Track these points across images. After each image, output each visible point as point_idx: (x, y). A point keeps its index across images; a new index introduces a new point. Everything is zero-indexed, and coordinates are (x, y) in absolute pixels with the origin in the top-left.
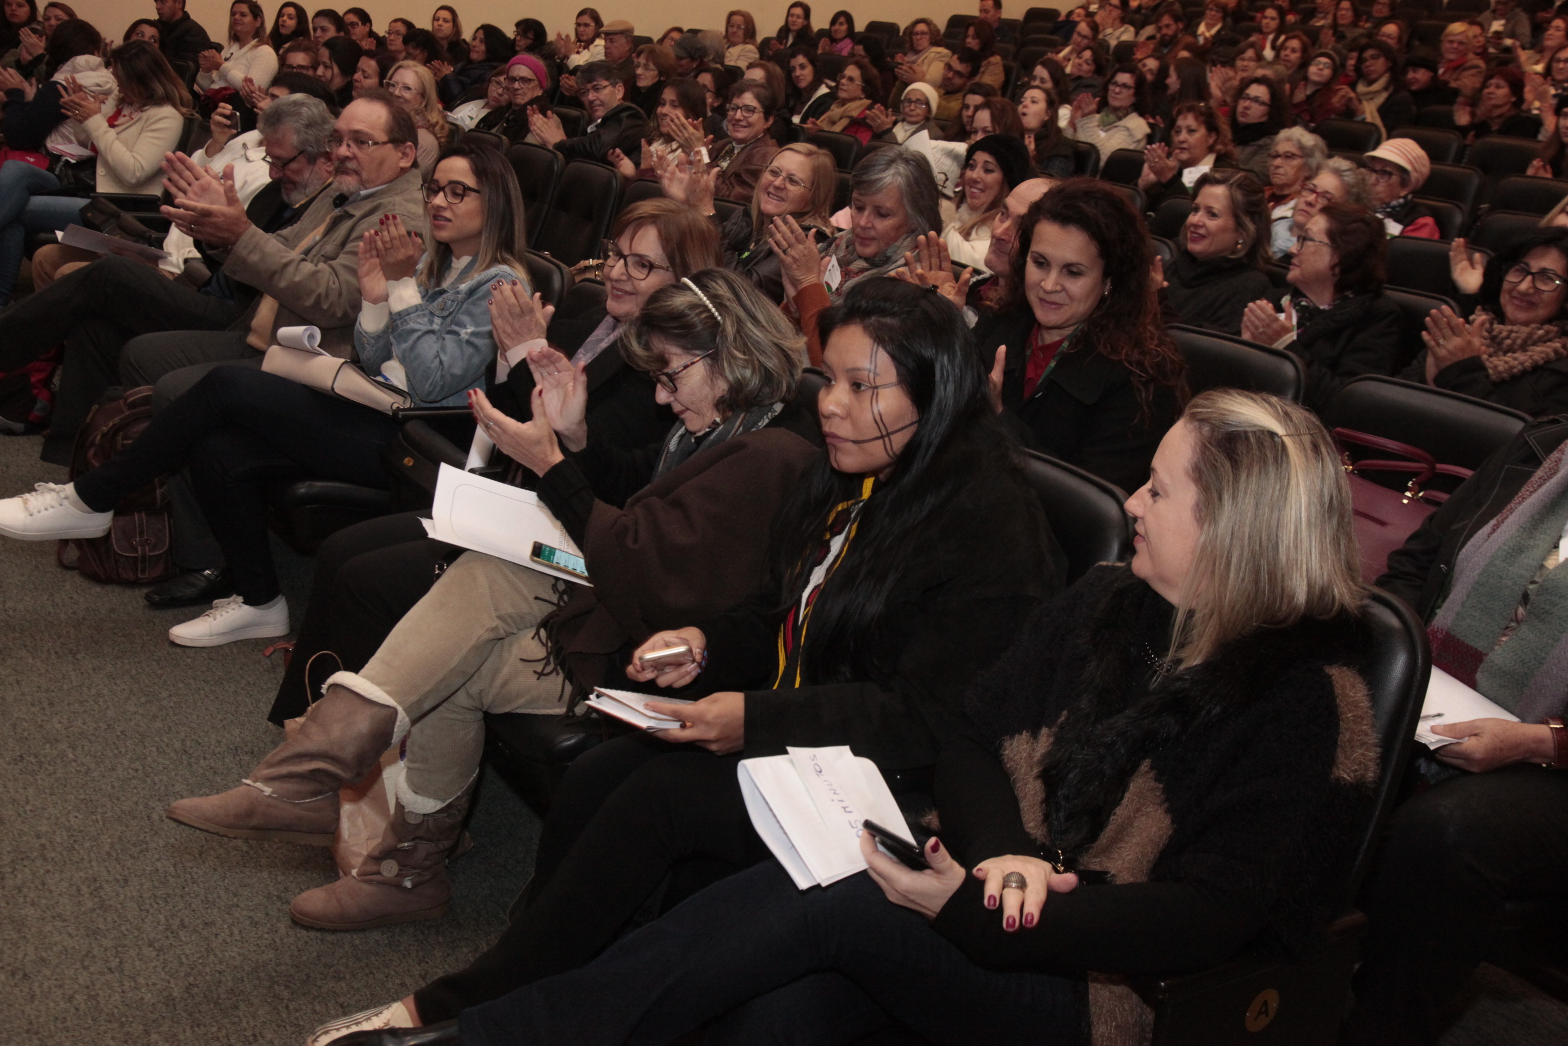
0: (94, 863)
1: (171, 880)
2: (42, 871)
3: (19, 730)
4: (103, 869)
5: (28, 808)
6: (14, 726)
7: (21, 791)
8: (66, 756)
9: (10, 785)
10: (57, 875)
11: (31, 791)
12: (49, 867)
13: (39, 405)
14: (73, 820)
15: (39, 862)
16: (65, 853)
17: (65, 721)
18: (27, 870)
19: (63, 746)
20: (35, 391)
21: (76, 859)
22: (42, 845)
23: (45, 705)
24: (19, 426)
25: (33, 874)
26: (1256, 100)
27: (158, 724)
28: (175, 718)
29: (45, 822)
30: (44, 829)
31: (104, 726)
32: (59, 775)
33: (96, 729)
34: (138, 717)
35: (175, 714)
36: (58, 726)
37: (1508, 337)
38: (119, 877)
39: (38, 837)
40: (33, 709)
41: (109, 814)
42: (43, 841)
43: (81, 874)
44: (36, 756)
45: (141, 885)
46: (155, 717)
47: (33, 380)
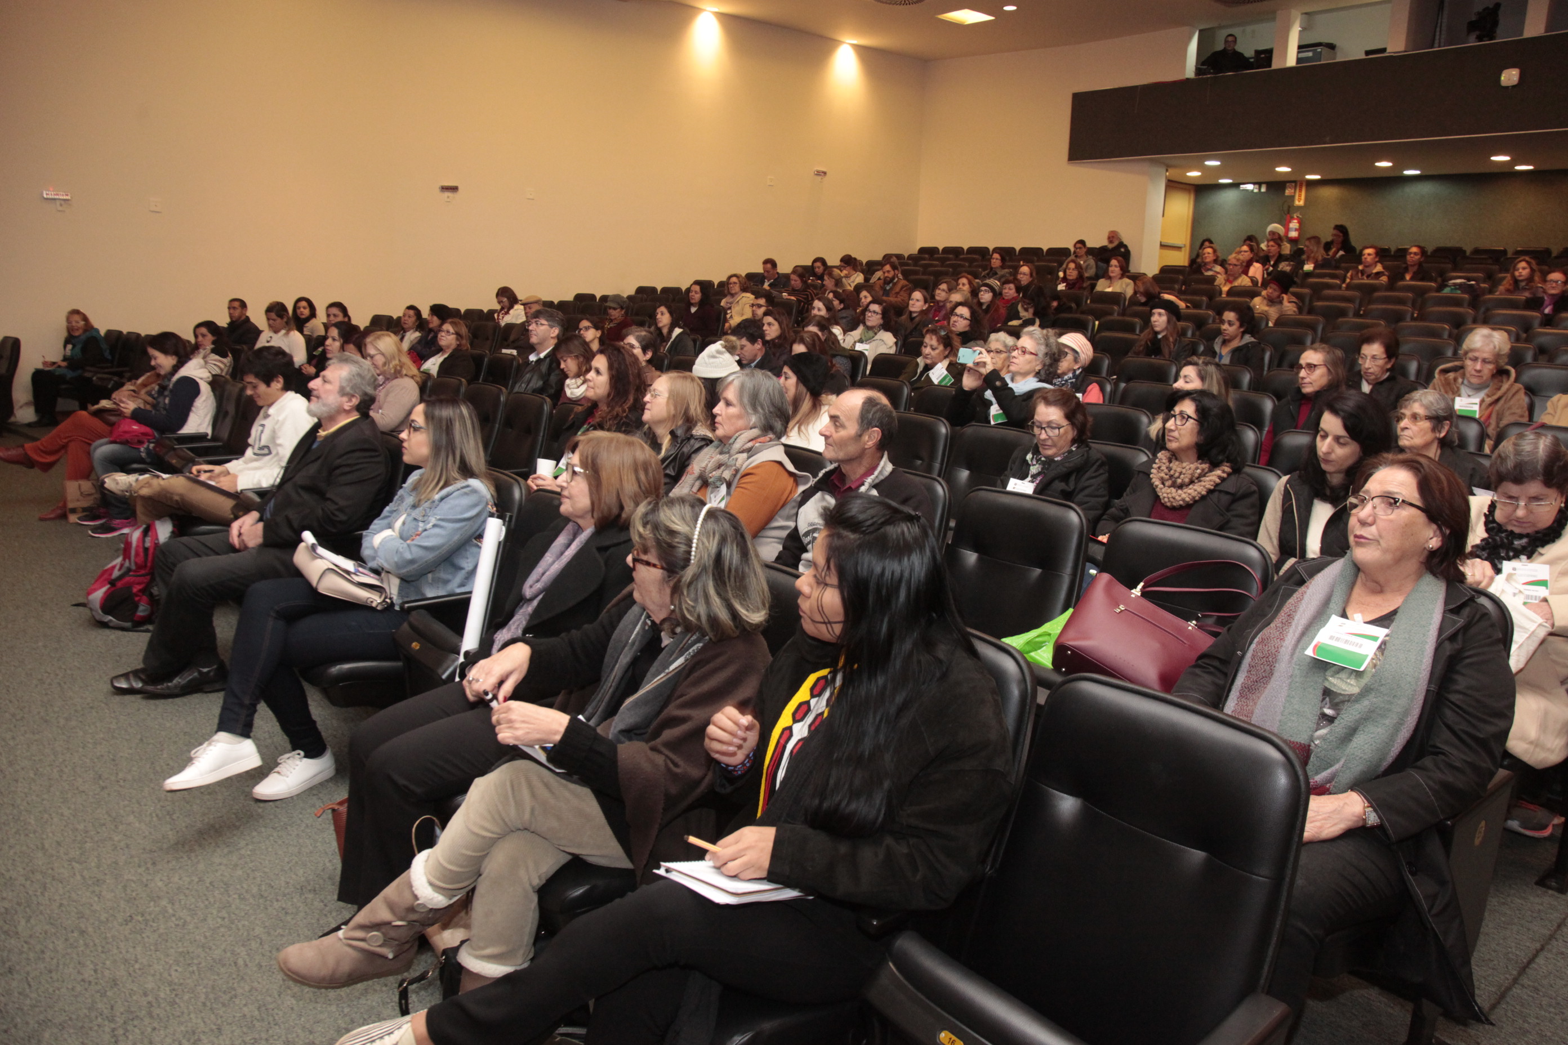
0: (192, 1016)
1: (257, 1024)
2: (149, 1030)
3: (129, 891)
4: (199, 1021)
5: (137, 966)
6: (125, 887)
7: (131, 950)
8: (167, 912)
9: (122, 945)
10: (162, 1032)
11: (139, 949)
12: (156, 1025)
13: (141, 608)
14: (173, 973)
15: (147, 1021)
16: (168, 1008)
17: (165, 878)
18: (137, 1031)
19: (164, 902)
20: (137, 599)
21: (178, 1014)
22: (149, 1003)
23: (149, 865)
24: (128, 625)
25: (142, 1033)
26: (961, 316)
27: (239, 872)
28: (251, 865)
29: (150, 978)
30: (149, 986)
31: (196, 880)
32: (161, 931)
33: (190, 883)
34: (223, 867)
35: (252, 861)
36: (160, 884)
37: (1179, 477)
38: (214, 1027)
39: (145, 994)
40: (140, 870)
41: (203, 964)
42: (150, 998)
43: (183, 1028)
44: (143, 915)
45: (233, 1032)
46: (236, 865)
47: (135, 590)
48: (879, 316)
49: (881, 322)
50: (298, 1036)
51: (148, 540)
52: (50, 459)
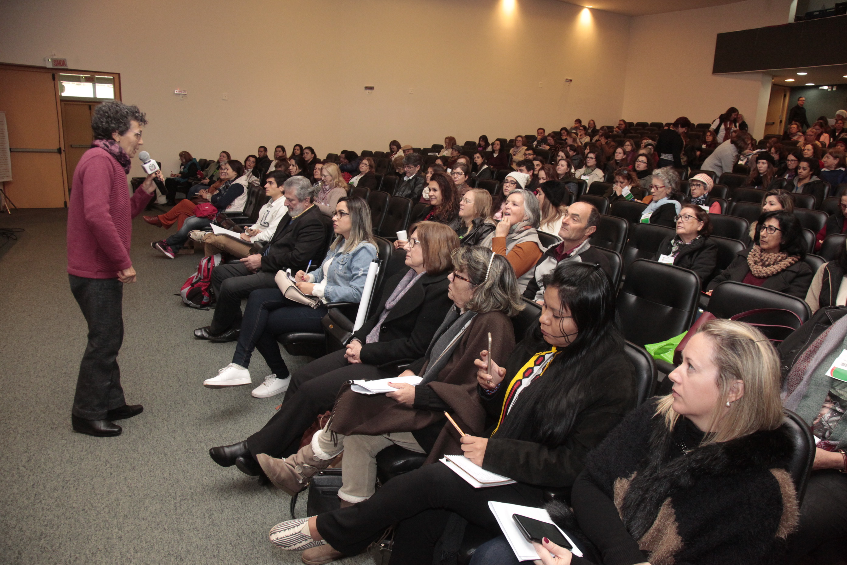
0: (211, 502)
1: (240, 510)
2: (191, 506)
3: (187, 437)
4: (214, 505)
5: (188, 474)
6: (186, 435)
7: (186, 466)
8: (204, 449)
9: (182, 463)
10: (196, 508)
11: (190, 466)
12: (194, 504)
13: (205, 298)
14: (204, 480)
15: (190, 501)
16: (200, 497)
17: (204, 433)
18: (185, 505)
19: (203, 445)
20: (203, 293)
21: (204, 500)
22: (192, 493)
23: (198, 426)
24: (199, 306)
25: (188, 507)
26: (642, 162)
27: (239, 434)
28: (245, 431)
29: (194, 481)
30: (193, 484)
31: (219, 435)
32: (200, 458)
33: (215, 437)
34: (231, 430)
35: (245, 429)
36: (202, 435)
37: (767, 261)
38: (220, 509)
39: (191, 489)
40: (194, 428)
41: (218, 477)
42: (192, 491)
43: (206, 507)
44: (193, 450)
45: (228, 512)
46: (238, 430)
47: (202, 289)
48: (594, 160)
49: (595, 163)
50: (258, 519)
51: (210, 264)
52: (170, 222)
